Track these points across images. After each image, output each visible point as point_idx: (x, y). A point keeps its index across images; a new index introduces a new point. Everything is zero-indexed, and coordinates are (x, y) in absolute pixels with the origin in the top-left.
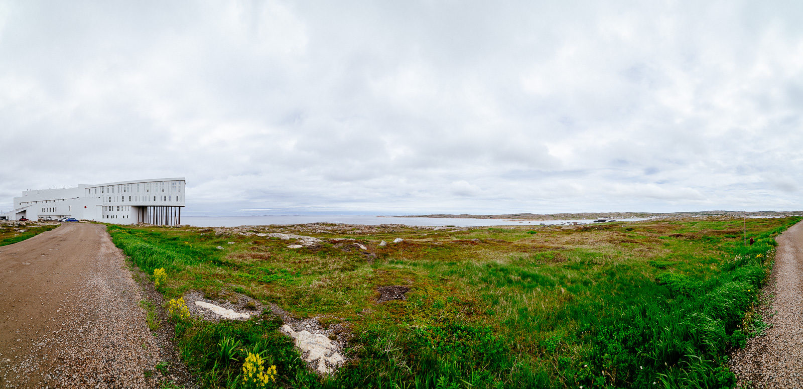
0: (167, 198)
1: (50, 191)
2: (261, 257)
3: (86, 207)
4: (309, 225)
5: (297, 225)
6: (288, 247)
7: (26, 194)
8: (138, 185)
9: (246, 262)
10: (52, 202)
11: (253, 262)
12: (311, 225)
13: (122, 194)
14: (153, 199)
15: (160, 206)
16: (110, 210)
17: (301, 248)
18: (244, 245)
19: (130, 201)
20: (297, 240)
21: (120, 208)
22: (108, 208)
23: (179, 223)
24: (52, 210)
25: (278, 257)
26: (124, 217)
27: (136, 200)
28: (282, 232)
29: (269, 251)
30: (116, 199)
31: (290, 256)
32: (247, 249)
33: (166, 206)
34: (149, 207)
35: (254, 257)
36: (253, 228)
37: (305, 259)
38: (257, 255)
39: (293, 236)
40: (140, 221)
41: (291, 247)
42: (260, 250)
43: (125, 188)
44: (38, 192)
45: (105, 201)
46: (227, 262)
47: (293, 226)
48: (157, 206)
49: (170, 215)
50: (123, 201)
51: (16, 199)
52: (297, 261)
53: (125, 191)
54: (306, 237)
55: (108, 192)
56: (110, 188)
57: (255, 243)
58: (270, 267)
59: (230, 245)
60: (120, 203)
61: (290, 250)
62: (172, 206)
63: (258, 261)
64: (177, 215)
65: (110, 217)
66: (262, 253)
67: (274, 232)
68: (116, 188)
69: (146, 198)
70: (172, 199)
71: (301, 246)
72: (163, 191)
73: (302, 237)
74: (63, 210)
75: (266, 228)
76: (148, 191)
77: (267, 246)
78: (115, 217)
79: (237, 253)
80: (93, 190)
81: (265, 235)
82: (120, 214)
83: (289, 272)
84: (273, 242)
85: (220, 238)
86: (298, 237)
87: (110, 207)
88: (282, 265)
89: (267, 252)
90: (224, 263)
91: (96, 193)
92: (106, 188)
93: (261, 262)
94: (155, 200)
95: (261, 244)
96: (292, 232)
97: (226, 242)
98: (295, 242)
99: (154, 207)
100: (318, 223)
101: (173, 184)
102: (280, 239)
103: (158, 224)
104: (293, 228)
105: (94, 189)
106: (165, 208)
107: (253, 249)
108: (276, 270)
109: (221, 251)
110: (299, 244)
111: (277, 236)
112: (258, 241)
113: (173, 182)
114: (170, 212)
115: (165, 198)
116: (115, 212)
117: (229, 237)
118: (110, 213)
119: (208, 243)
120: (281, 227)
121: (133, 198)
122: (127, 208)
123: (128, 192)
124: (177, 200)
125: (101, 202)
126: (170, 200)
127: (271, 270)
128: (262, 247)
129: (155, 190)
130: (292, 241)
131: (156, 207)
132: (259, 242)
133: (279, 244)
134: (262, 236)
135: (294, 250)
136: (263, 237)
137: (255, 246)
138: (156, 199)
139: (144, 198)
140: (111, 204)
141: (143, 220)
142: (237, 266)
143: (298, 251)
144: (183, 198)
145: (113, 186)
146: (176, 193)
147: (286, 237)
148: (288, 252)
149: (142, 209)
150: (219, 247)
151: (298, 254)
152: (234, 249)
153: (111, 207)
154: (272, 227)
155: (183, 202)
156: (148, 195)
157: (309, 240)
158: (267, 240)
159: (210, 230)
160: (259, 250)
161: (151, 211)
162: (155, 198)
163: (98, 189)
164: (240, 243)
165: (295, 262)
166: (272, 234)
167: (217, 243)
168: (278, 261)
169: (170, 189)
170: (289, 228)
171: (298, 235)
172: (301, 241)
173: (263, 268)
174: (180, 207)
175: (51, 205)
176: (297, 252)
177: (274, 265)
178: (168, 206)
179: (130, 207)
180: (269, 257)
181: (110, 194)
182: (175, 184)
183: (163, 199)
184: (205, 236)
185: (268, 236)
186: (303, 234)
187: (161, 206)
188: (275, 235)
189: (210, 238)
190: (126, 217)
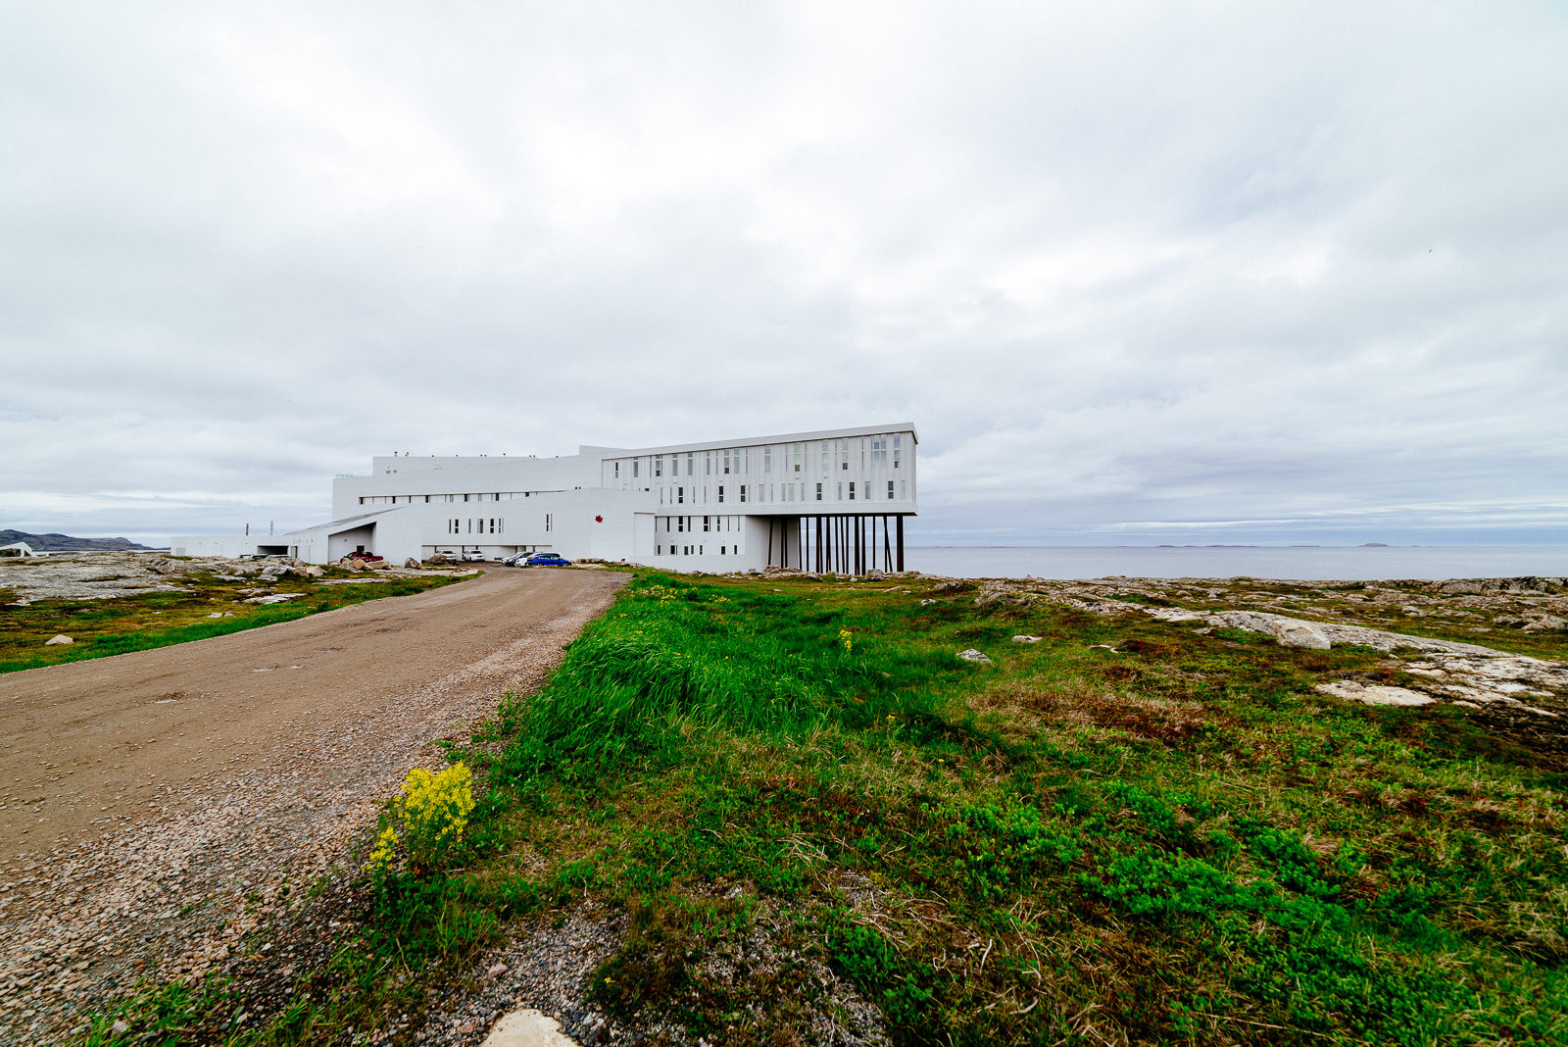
0: (859, 491)
1: (484, 463)
2: (1145, 724)
3: (599, 519)
4: (1464, 588)
5: (1383, 585)
6: (1320, 687)
7: (388, 467)
8: (768, 452)
9: (1056, 741)
10: (486, 499)
11: (1091, 745)
12: (1478, 587)
13: (718, 478)
14: (815, 494)
15: (836, 515)
16: (681, 529)
17: (1422, 712)
18: (1079, 650)
19: (743, 499)
20: (1384, 656)
21: (713, 522)
22: (675, 523)
23: (900, 568)
24: (487, 526)
25: (1248, 737)
26: (723, 551)
27: (762, 499)
28: (1289, 610)
29: (1197, 696)
30: (700, 496)
31: (1334, 748)
32: (1087, 675)
33: (857, 516)
34: (803, 520)
35: (1106, 716)
36: (1153, 588)
37: (1461, 793)
38: (1125, 709)
39: (1355, 633)
40: (776, 563)
41: (1341, 690)
42: (1150, 682)
43: (727, 461)
44: (437, 464)
45: (666, 499)
46: (967, 726)
47: (1358, 587)
48: (828, 516)
49: (869, 543)
50: (721, 500)
51: (342, 481)
52: (1393, 794)
53: (727, 471)
54: (1452, 646)
55: (675, 474)
56: (683, 460)
57: (1134, 647)
58: (1179, 796)
59: (1018, 646)
60: (713, 508)
61: (1332, 709)
62: (874, 515)
63: (1126, 742)
64: (893, 543)
65: (680, 550)
66: (1157, 704)
67: (1245, 608)
68: (699, 460)
69: (792, 491)
70: (874, 492)
71: (1419, 699)
72: (845, 467)
73: (1422, 643)
74: (525, 529)
75: (1212, 593)
76: (797, 468)
77: (1193, 669)
78: (697, 550)
79: (1032, 686)
80: (627, 467)
81: (1189, 616)
82: (713, 540)
83: (1322, 868)
84: (1229, 651)
85: (992, 618)
86: (1389, 642)
87: (681, 518)
88: (1274, 800)
89: (1185, 698)
90: (953, 729)
91: (636, 475)
92: (667, 462)
93: (1141, 749)
94: (819, 497)
95: (1164, 655)
96: (1346, 614)
97: (1007, 633)
98: (1370, 669)
99: (819, 517)
100: (1529, 582)
101: (876, 445)
102: (1271, 642)
103: (834, 569)
104: (1356, 598)
105: (630, 464)
106: (852, 520)
107: (1118, 673)
108: (1218, 827)
109: (972, 668)
110: (1407, 682)
111: (1257, 625)
112: (1149, 639)
113: (876, 439)
114: (869, 533)
115: (852, 489)
116: (695, 535)
117: (1024, 616)
118: (682, 540)
119: (933, 635)
120: (1284, 589)
121: (753, 493)
122: (734, 521)
123: (737, 471)
124: (891, 496)
125: (651, 504)
126: (867, 497)
127: (1183, 818)
128: (1164, 672)
129: (822, 468)
130: (1344, 661)
131: (824, 520)
132: (1153, 648)
133: (1265, 666)
134: (1176, 618)
135: (1364, 713)
136: (1177, 624)
137: (1129, 663)
138: (824, 494)
139: (787, 493)
140: (684, 510)
141: (784, 561)
142: (1004, 752)
143: (1397, 722)
144: (908, 487)
145: (690, 453)
146: (889, 473)
147: (1316, 635)
148: (1318, 717)
149: (781, 527)
150: (970, 655)
151: (1396, 742)
152: (1027, 669)
153: (685, 520)
154: (1241, 586)
155: (909, 500)
156: (798, 483)
157: (1487, 668)
158: (1200, 641)
159: (966, 588)
160: (1145, 686)
161: (808, 530)
162: (819, 490)
163: (644, 464)
164: (1062, 641)
165: (1371, 798)
166: (1227, 614)
167: (968, 638)
168: (1250, 766)
169: (867, 463)
170: (1331, 595)
171: (1392, 628)
172: (1417, 668)
173: (1137, 793)
174: (900, 516)
175: (486, 509)
176: (1391, 732)
177: (1211, 784)
178: (864, 515)
179: (743, 520)
180: (1189, 729)
181: (682, 480)
182: (884, 443)
183: (846, 492)
184: (934, 609)
185: (1206, 624)
186: (1420, 627)
187: (842, 515)
188: (1247, 621)
189: (951, 615)
190: (730, 551)
